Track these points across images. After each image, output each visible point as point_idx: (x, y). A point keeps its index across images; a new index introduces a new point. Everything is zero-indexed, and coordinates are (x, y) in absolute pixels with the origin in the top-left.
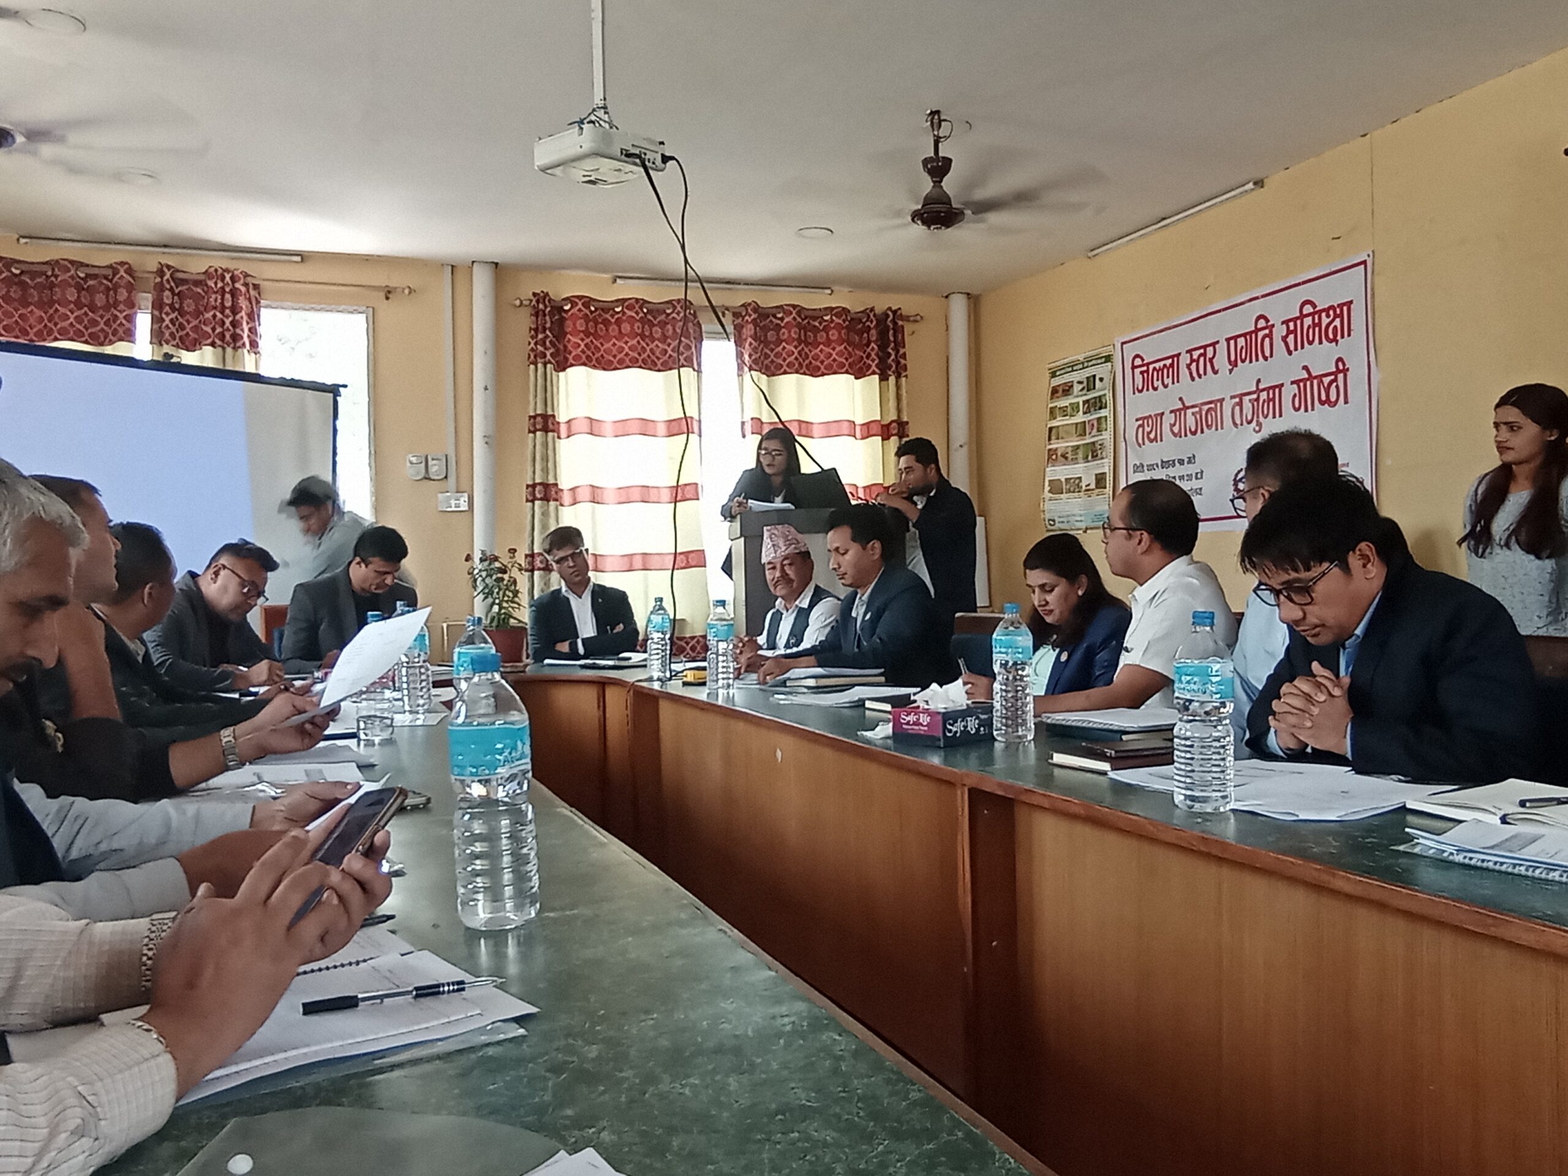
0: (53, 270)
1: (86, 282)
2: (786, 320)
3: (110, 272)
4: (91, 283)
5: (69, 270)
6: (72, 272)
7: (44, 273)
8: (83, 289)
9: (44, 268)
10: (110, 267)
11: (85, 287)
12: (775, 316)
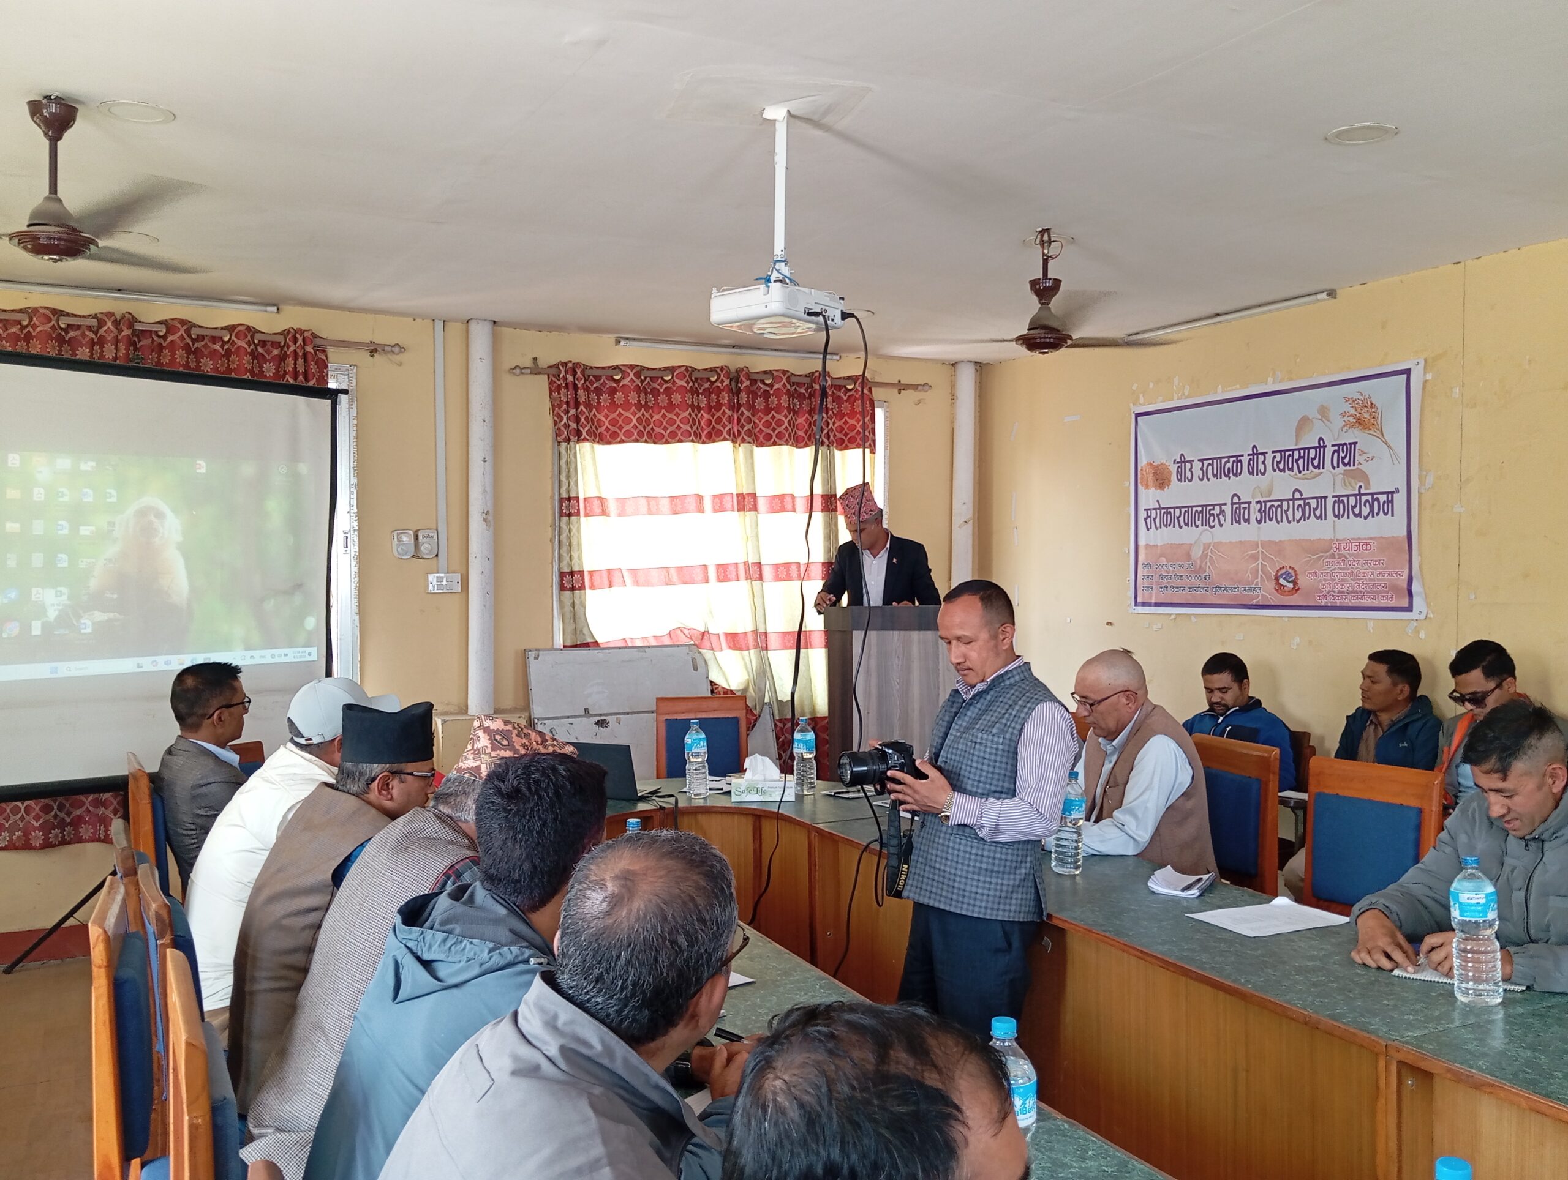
0: (31, 319)
1: (67, 333)
2: (776, 386)
3: (94, 323)
4: (72, 334)
5: (50, 320)
6: (54, 322)
7: (19, 322)
8: (65, 342)
9: (18, 316)
10: (95, 317)
11: (67, 339)
12: (763, 382)
